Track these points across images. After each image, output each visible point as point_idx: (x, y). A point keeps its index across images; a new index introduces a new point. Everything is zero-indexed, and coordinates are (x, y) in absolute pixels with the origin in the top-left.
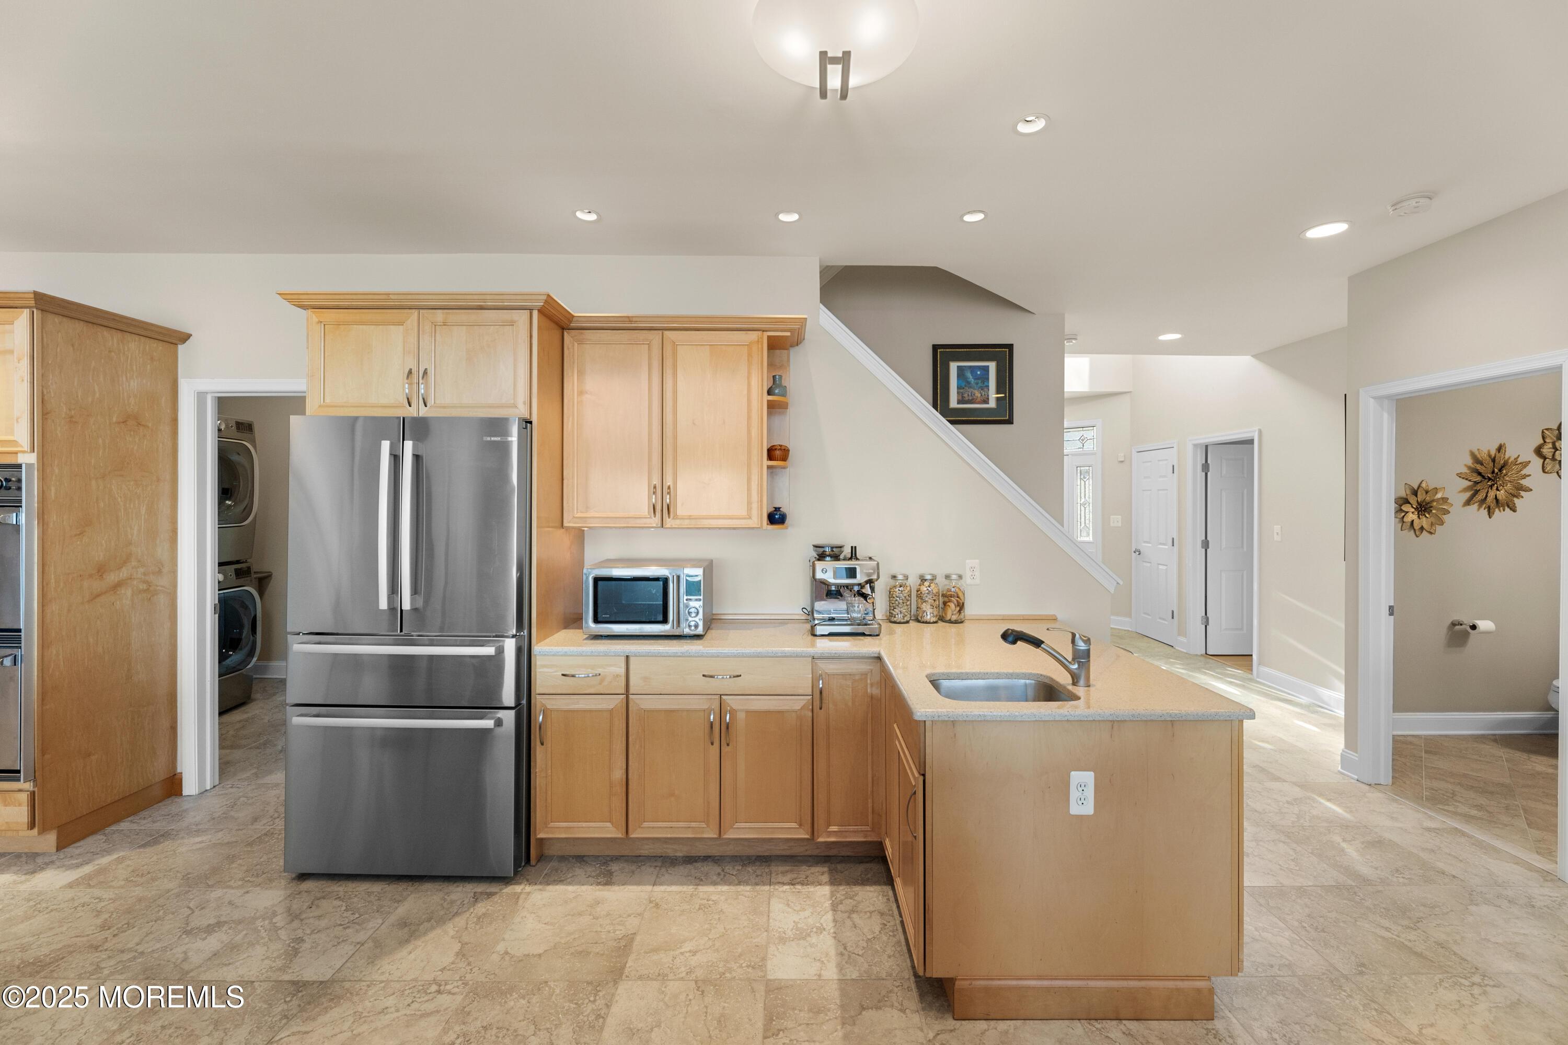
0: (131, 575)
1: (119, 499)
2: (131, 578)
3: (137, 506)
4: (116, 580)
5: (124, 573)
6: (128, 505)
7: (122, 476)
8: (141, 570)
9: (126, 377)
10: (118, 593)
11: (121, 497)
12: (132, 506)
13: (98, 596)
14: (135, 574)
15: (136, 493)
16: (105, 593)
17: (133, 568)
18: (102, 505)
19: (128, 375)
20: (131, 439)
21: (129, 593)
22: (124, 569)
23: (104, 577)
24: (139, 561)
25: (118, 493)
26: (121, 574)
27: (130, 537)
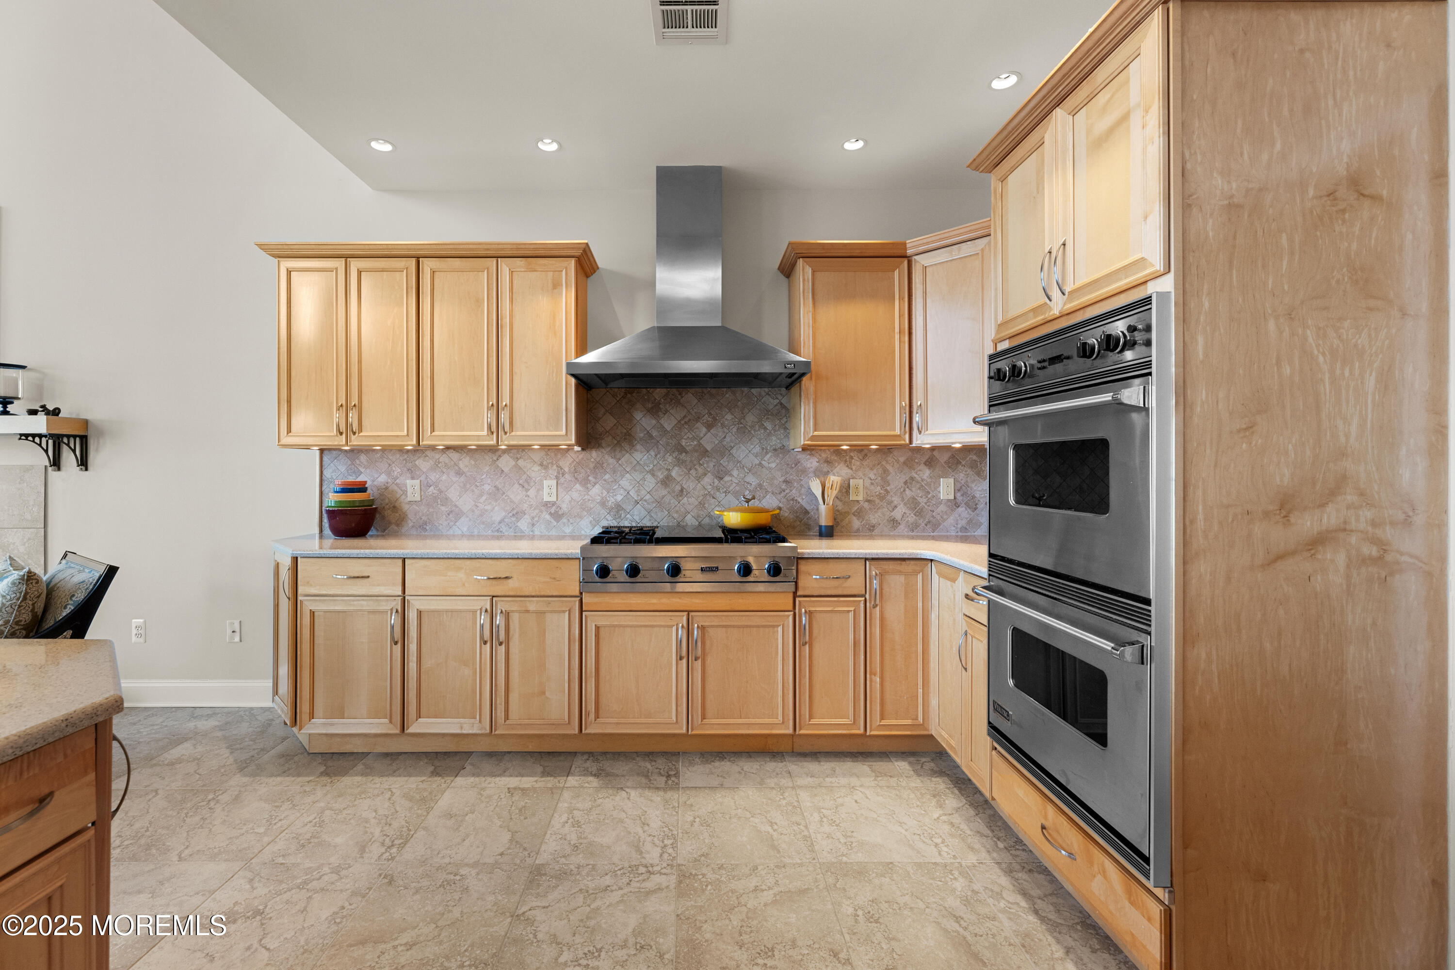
0: (1345, 522)
1: (1321, 359)
2: (1345, 530)
3: (1357, 372)
4: (1315, 532)
5: (1331, 517)
6: (1338, 372)
7: (1326, 308)
8: (1367, 514)
9: (1335, 99)
10: (1319, 556)
11: (1324, 354)
12: (1347, 373)
13: (1280, 557)
14: (1353, 520)
15: (1356, 345)
16: (1294, 553)
17: (1348, 507)
18: (1287, 370)
19: (1338, 93)
20: (1344, 230)
21: (1341, 559)
22: (1330, 508)
23: (1292, 520)
24: (1362, 494)
25: (1318, 346)
26: (1325, 516)
27: (1343, 439)
